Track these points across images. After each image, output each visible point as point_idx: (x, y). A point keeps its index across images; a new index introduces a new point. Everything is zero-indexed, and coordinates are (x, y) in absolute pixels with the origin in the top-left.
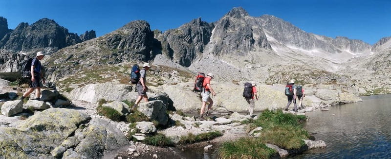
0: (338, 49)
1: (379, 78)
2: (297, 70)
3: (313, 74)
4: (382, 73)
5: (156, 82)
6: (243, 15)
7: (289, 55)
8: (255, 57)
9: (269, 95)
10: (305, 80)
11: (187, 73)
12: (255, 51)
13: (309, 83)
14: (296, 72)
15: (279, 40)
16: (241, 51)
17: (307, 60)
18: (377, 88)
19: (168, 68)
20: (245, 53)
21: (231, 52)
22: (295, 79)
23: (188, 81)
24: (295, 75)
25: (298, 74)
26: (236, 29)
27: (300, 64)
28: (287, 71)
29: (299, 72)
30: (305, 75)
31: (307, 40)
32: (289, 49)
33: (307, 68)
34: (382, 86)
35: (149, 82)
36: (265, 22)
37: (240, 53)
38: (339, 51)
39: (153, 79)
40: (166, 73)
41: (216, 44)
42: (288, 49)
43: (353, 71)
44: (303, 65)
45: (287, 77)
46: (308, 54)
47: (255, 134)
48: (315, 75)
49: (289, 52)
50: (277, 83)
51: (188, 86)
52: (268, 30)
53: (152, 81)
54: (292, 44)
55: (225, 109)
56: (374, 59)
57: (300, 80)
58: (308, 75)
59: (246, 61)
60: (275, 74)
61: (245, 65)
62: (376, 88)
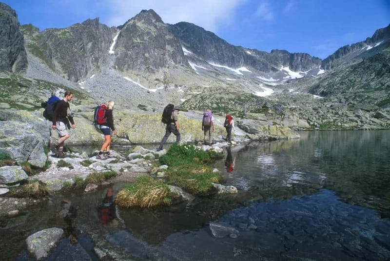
0: (273, 66)
1: (331, 106)
2: (220, 94)
3: (239, 99)
4: (336, 100)
5: (31, 104)
6: (155, 20)
7: (211, 75)
8: (168, 75)
9: (183, 124)
10: (230, 106)
11: (79, 92)
12: (168, 67)
13: (234, 111)
14: (218, 96)
15: (199, 54)
16: (151, 67)
17: (232, 81)
18: (326, 121)
19: (49, 83)
20: (156, 70)
21: (138, 67)
22: (217, 104)
23: (80, 104)
24: (217, 99)
25: (221, 98)
26: (145, 39)
27: (224, 86)
28: (207, 93)
29: (222, 95)
30: (230, 100)
31: (233, 55)
32: (212, 66)
33: (232, 91)
34: (335, 118)
35: (19, 103)
36: (182, 31)
37: (150, 70)
38: (274, 70)
39: (26, 99)
40: (47, 91)
41: (118, 55)
42: (209, 66)
43: (293, 96)
44: (227, 87)
45: (207, 102)
46: (234, 74)
47: (159, 173)
48: (242, 100)
49: (210, 70)
50: (194, 108)
51: (80, 111)
52: (185, 42)
53: (23, 102)
54: (215, 60)
55: (128, 141)
56: (324, 79)
57: (223, 105)
58: (233, 100)
59: (157, 80)
60: (192, 97)
61: (156, 84)
62: (324, 121)
